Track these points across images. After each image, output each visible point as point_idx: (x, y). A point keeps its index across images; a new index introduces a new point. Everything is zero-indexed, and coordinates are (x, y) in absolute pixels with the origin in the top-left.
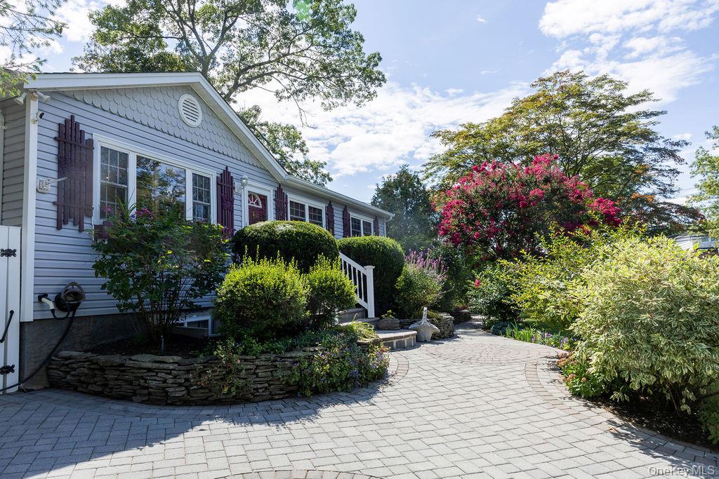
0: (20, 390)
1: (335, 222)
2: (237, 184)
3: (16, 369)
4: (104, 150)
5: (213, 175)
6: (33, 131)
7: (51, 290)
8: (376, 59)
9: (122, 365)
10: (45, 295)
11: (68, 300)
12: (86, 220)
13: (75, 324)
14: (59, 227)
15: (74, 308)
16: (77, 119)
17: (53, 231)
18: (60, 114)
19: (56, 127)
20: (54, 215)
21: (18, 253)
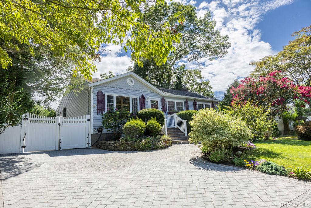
0: (91, 148)
1: (189, 106)
2: (146, 99)
3: (90, 144)
4: (108, 96)
5: (138, 97)
6: (92, 94)
7: (97, 128)
8: (226, 38)
9: (105, 143)
10: (95, 129)
11: (100, 130)
12: (104, 112)
13: (102, 135)
14: (98, 114)
15: (101, 131)
16: (101, 90)
17: (97, 115)
18: (97, 90)
19: (97, 93)
20: (97, 112)
21: (90, 120)
